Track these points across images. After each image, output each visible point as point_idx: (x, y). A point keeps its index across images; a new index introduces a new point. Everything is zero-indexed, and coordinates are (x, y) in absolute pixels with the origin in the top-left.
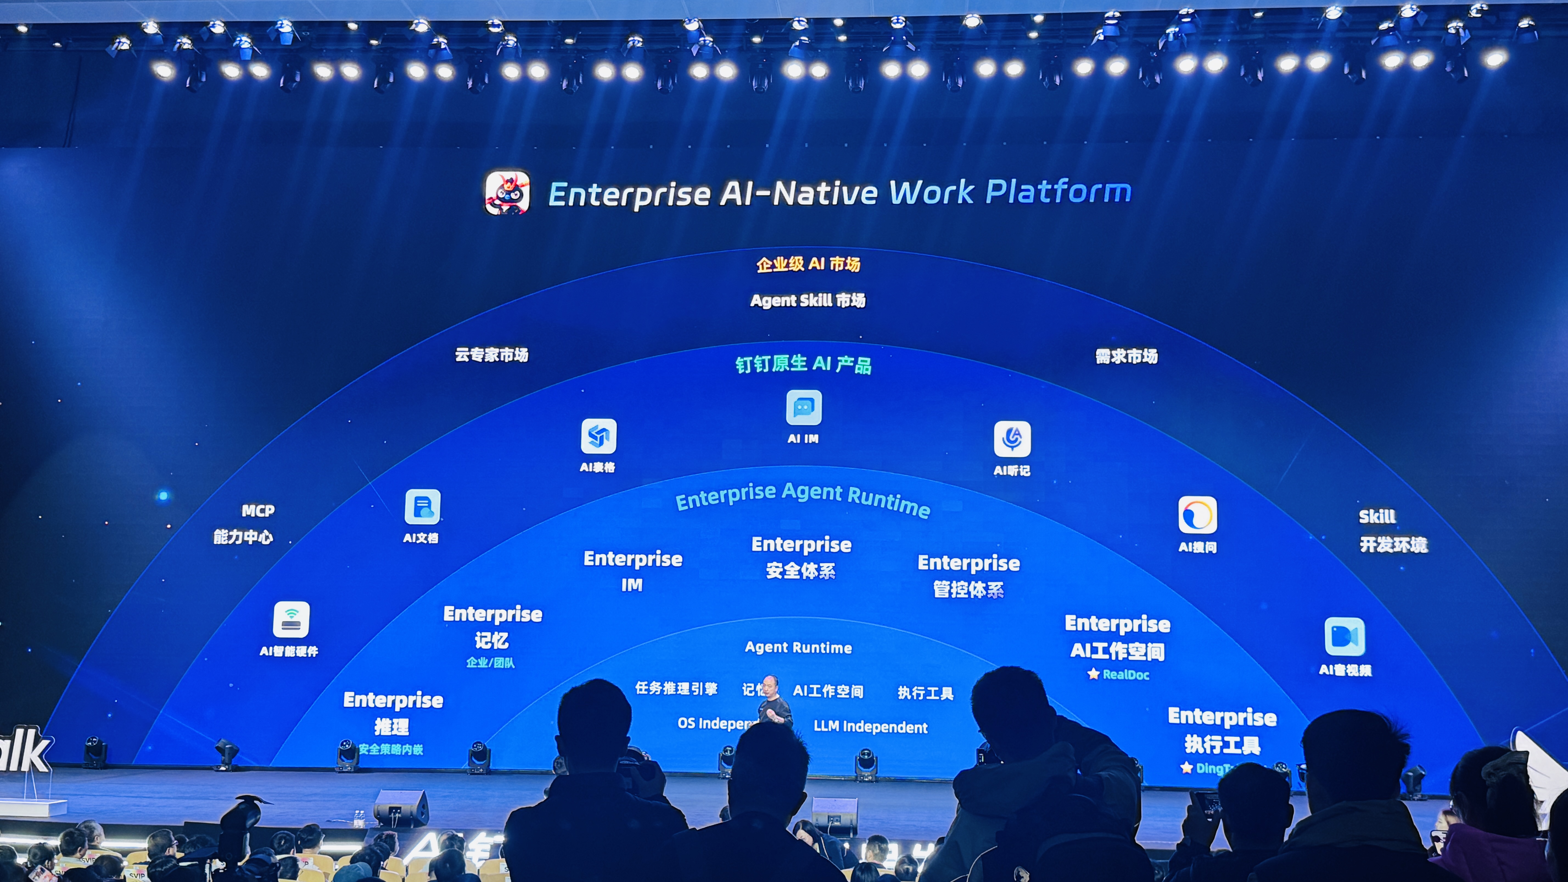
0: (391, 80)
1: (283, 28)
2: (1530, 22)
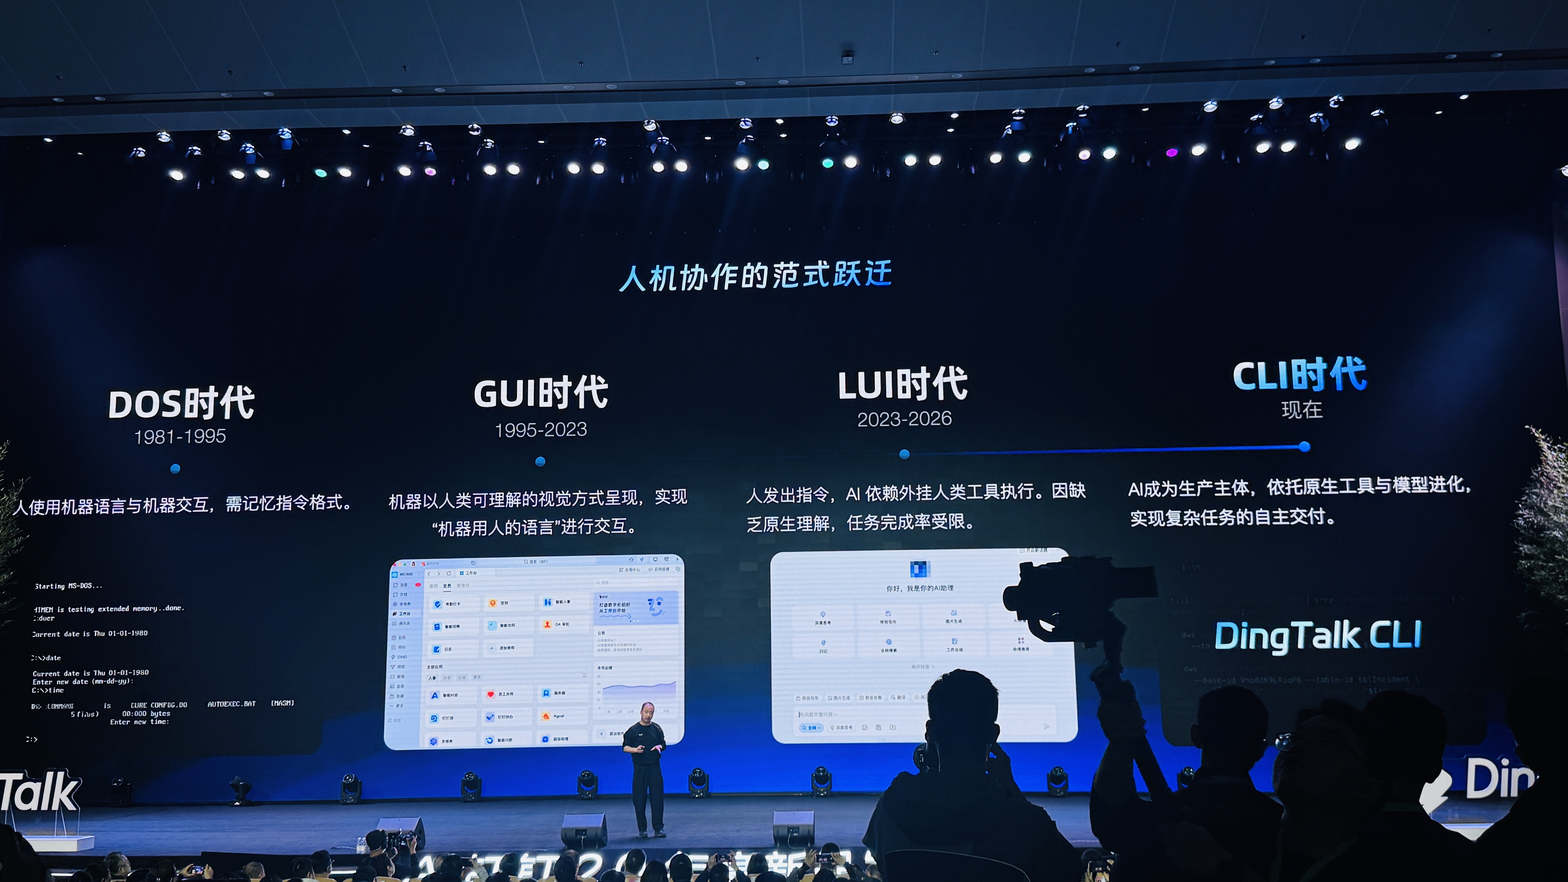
0: (382, 179)
1: (284, 135)
2: (1381, 112)
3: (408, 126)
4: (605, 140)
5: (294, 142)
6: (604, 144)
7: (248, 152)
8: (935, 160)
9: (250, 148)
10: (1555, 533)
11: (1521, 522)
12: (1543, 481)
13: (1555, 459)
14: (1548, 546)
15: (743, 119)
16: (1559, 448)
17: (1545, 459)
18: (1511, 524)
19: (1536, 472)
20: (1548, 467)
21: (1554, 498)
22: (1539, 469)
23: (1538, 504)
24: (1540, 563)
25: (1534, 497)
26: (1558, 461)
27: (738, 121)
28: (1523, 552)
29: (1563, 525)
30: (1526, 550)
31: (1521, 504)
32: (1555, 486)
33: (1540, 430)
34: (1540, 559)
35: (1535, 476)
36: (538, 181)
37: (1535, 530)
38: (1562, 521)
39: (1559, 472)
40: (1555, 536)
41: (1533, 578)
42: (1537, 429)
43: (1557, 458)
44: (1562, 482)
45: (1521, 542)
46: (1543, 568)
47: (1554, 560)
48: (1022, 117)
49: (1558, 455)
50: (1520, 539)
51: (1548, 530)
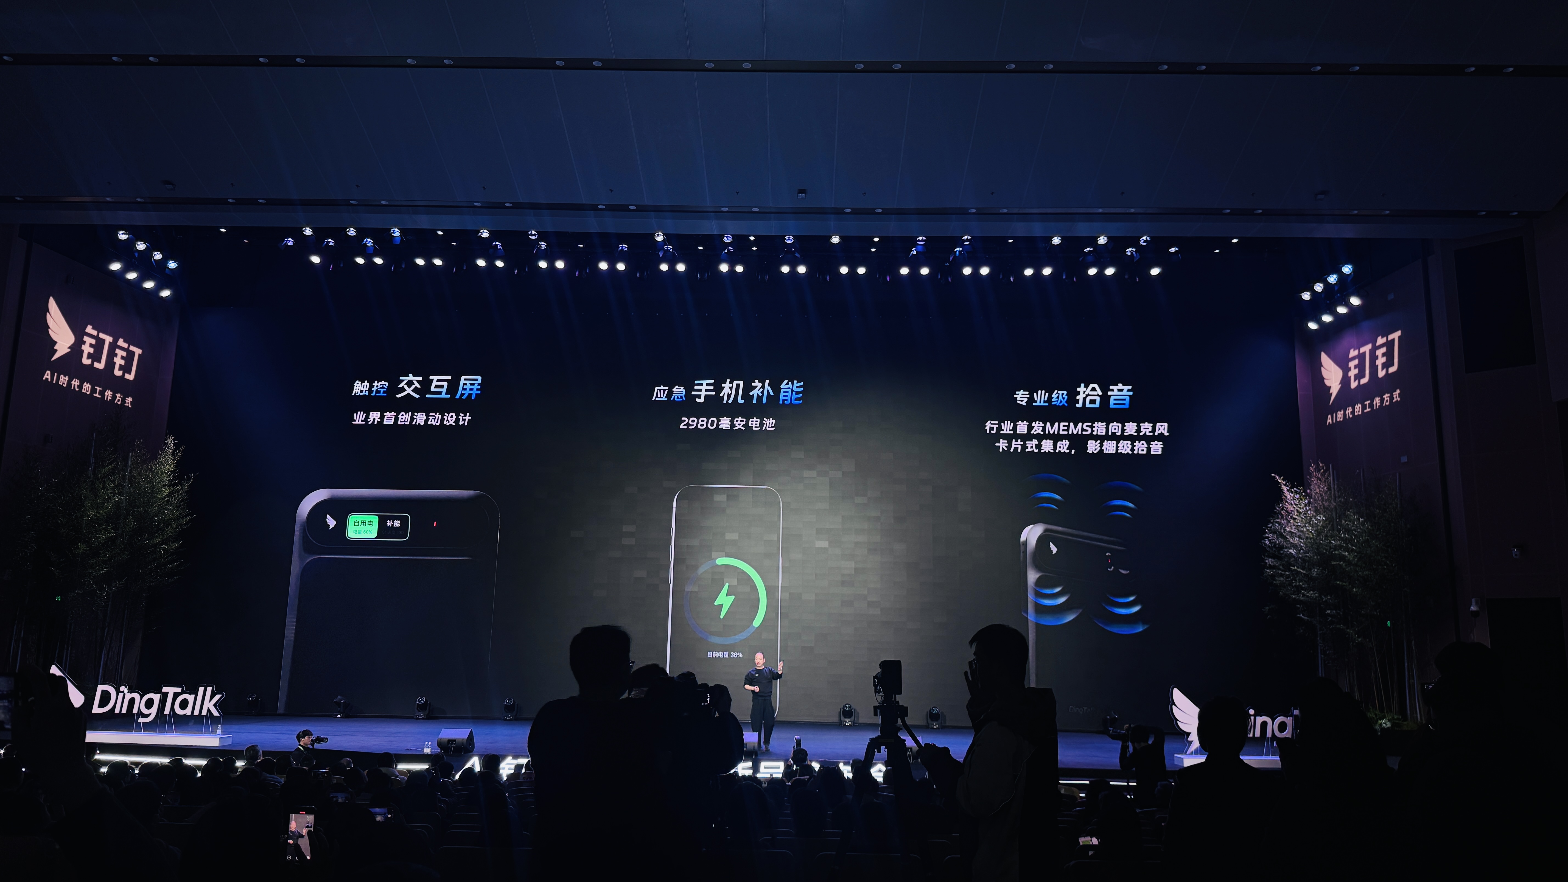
0: (465, 268)
1: (394, 233)
2: (1176, 249)
3: (485, 231)
4: (627, 246)
5: (402, 238)
6: (626, 249)
7: (368, 245)
8: (861, 271)
9: (369, 242)
10: (1291, 551)
11: (1267, 542)
12: (1283, 513)
14: (1286, 560)
15: (726, 236)
16: (1295, 490)
17: (1284, 497)
18: (1260, 544)
19: (1279, 507)
20: (1287, 504)
21: (1291, 526)
22: (1281, 505)
23: (1279, 530)
24: (1280, 572)
25: (1277, 525)
26: (1294, 500)
27: (722, 238)
28: (1268, 563)
29: (1296, 546)
30: (1270, 562)
31: (1268, 530)
32: (1291, 517)
33: (1282, 478)
34: (1279, 569)
35: (1278, 510)
36: (577, 273)
37: (1276, 548)
38: (1296, 542)
39: (1294, 508)
40: (1291, 553)
41: (1275, 582)
42: (1280, 477)
43: (1293, 498)
44: (1297, 515)
45: (1267, 556)
46: (1281, 575)
47: (1290, 570)
48: (924, 243)
49: (1294, 496)
50: (1266, 554)
51: (1286, 549)
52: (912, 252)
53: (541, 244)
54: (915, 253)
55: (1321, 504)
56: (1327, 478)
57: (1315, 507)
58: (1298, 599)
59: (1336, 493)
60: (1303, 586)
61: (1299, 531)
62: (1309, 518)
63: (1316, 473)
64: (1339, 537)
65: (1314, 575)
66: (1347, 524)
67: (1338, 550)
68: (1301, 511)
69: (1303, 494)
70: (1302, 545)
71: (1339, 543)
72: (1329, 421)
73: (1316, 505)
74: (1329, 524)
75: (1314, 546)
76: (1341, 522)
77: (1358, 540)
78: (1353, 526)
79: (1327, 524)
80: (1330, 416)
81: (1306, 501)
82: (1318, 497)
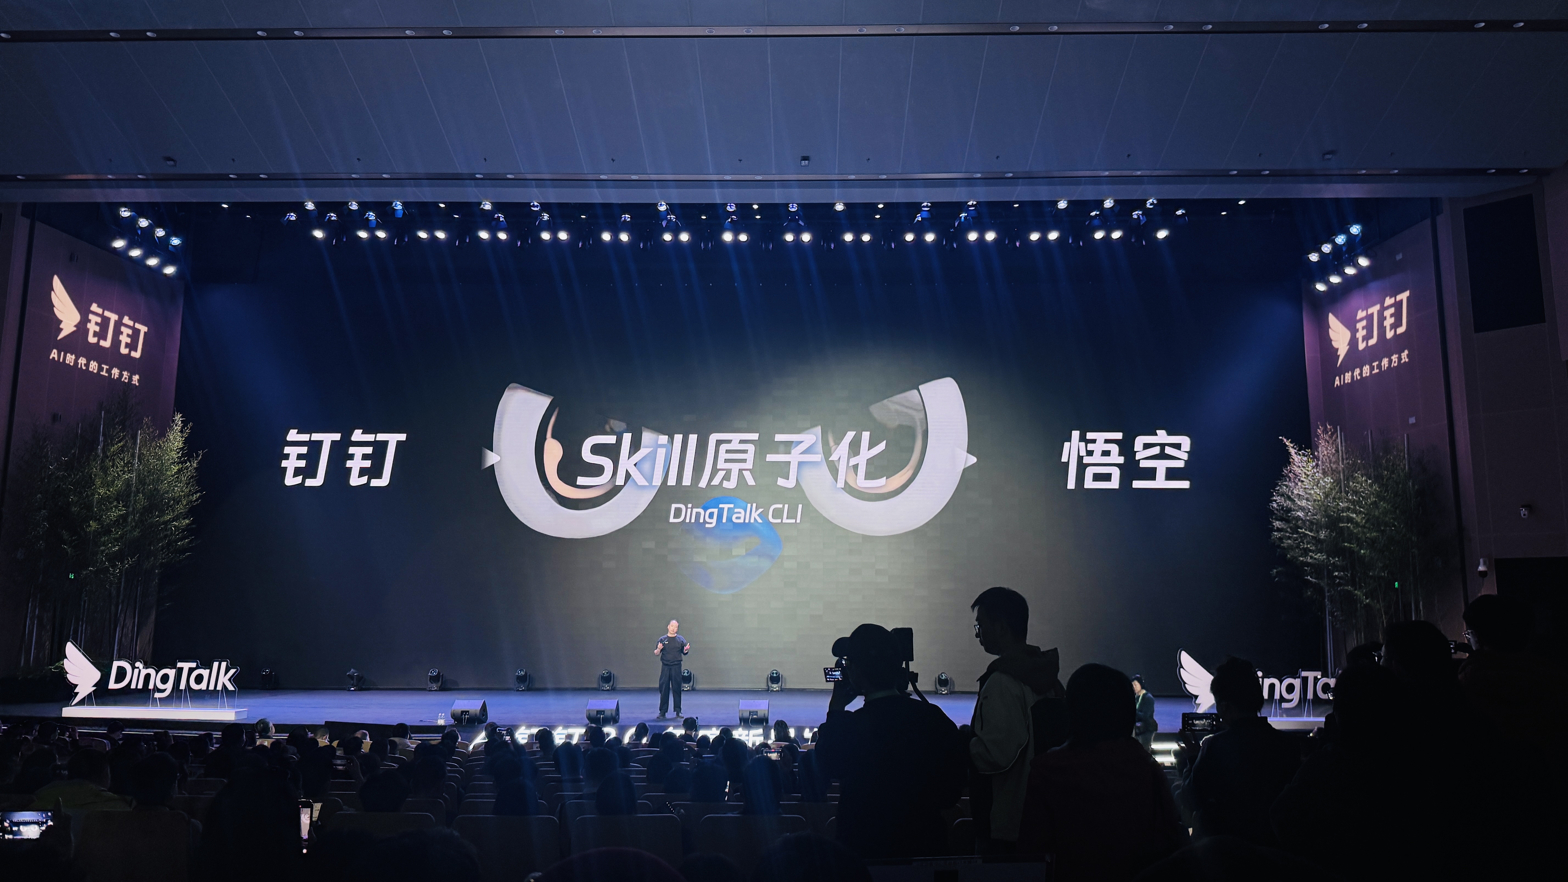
0: (468, 241)
1: (396, 207)
2: (1184, 212)
3: (487, 203)
4: (630, 217)
5: (404, 212)
6: (629, 220)
7: (370, 219)
8: (866, 238)
9: (372, 216)
10: (1299, 513)
11: (1275, 505)
12: (1291, 476)
13: (1299, 461)
14: (1294, 522)
15: (729, 204)
16: (1302, 453)
17: (1293, 460)
18: (1268, 507)
19: (1287, 470)
20: (1294, 466)
21: (1298, 489)
22: (1289, 468)
23: (1287, 493)
24: (1288, 534)
25: (1285, 487)
26: (1302, 462)
27: (725, 206)
28: (1276, 526)
29: (1304, 508)
30: (1278, 525)
31: (1276, 493)
32: (1299, 480)
33: (1290, 440)
34: (1287, 532)
35: (1285, 473)
36: (580, 245)
37: (1284, 511)
38: (1304, 505)
39: (1302, 470)
40: (1298, 515)
41: (1282, 545)
42: (1288, 439)
43: (1301, 460)
44: (1305, 478)
45: (1274, 519)
46: (1289, 538)
47: (1298, 533)
48: (929, 209)
49: (1302, 458)
50: (1274, 517)
51: (1294, 511)
52: (916, 219)
53: (544, 216)
54: (920, 220)
55: (1329, 466)
56: (1335, 440)
57: (1323, 469)
58: (1305, 562)
59: (1344, 455)
60: (1311, 548)
61: (1306, 493)
62: (1316, 480)
63: (1323, 435)
64: (1347, 499)
65: (1322, 537)
66: (1355, 486)
67: (1346, 512)
68: (1309, 473)
69: (1311, 456)
70: (1310, 507)
71: (1346, 505)
72: (1337, 382)
73: (1323, 467)
74: (1337, 486)
75: (1322, 508)
76: (1349, 483)
77: (1366, 501)
78: (1361, 488)
79: (1334, 486)
80: (1337, 378)
81: (1314, 464)
82: (1326, 460)
